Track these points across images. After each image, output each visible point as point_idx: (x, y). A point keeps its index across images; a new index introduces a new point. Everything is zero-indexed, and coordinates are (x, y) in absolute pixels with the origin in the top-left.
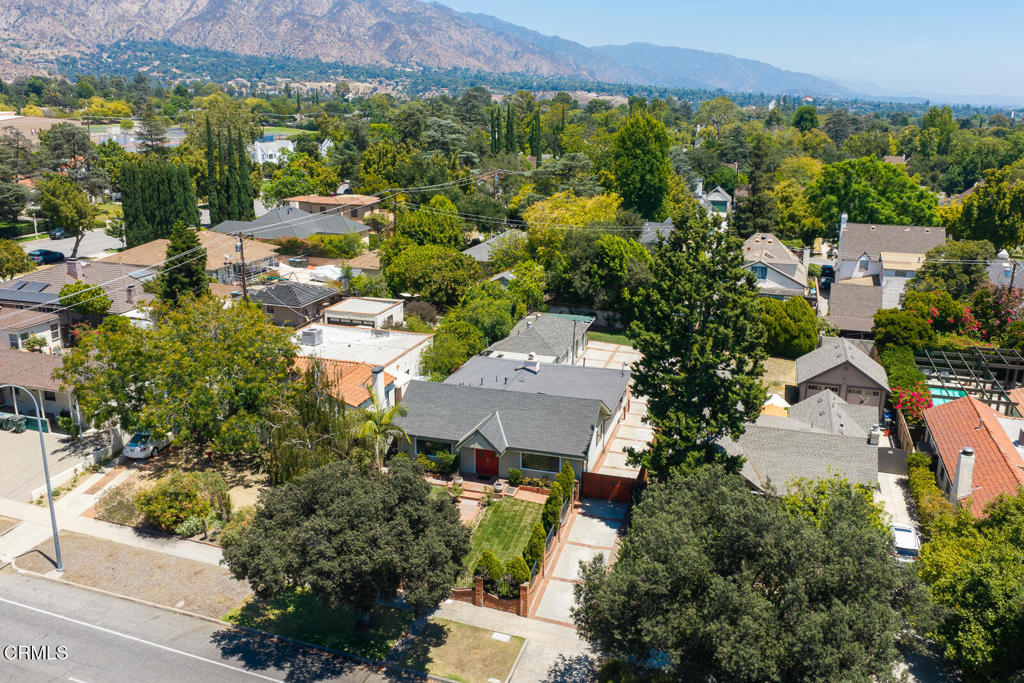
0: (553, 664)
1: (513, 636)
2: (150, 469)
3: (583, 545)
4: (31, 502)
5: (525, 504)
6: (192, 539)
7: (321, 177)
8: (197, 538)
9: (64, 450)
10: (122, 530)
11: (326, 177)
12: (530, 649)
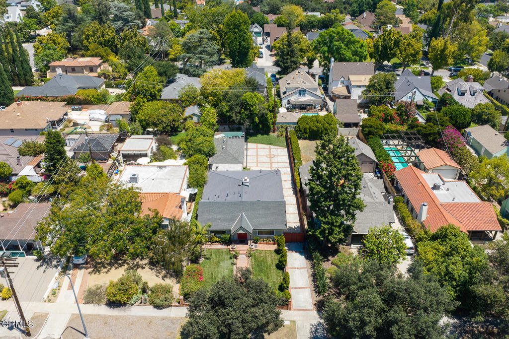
0: (310, 329)
1: (290, 321)
2: (90, 268)
3: (295, 268)
4: (45, 301)
5: (264, 252)
6: (136, 304)
7: (61, 45)
8: (138, 303)
9: (42, 265)
10: (100, 307)
11: (64, 44)
12: (299, 325)
